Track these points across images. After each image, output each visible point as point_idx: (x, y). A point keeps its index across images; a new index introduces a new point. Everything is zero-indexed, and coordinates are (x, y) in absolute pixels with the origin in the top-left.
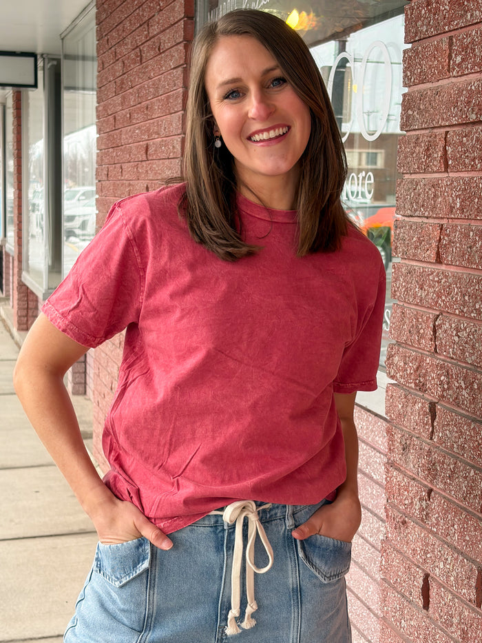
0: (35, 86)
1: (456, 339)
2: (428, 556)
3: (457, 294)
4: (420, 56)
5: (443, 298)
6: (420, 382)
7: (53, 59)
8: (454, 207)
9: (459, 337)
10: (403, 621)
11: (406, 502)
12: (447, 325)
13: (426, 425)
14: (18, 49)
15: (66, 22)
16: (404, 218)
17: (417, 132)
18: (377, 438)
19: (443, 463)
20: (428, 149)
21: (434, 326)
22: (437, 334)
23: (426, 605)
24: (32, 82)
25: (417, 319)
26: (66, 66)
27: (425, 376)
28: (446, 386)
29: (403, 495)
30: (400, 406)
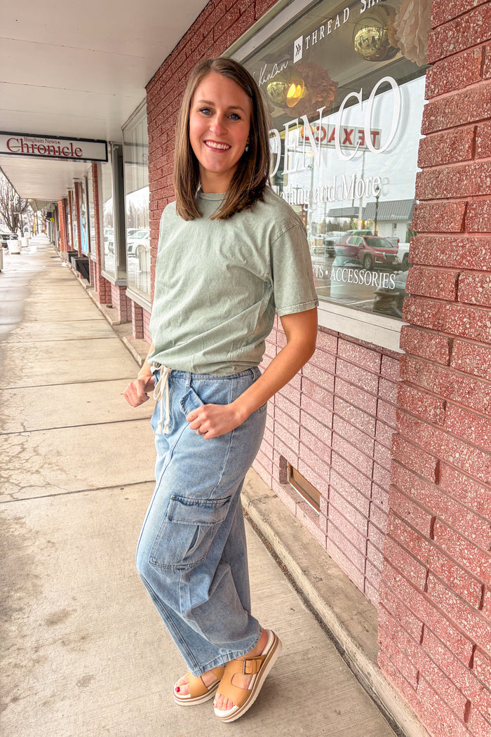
0: (107, 160)
1: (481, 290)
2: (442, 448)
3: (485, 254)
4: (447, 70)
5: (469, 258)
6: (439, 323)
7: (116, 145)
8: (482, 186)
9: (483, 287)
10: (413, 490)
11: (420, 409)
12: (471, 279)
13: (444, 354)
14: (96, 138)
15: (125, 118)
16: (422, 202)
17: (441, 132)
19: (462, 383)
20: (454, 143)
21: (457, 281)
22: (459, 287)
23: (437, 481)
24: (105, 159)
25: (437, 277)
26: (125, 149)
27: (443, 319)
28: (468, 326)
29: (417, 404)
30: (416, 342)
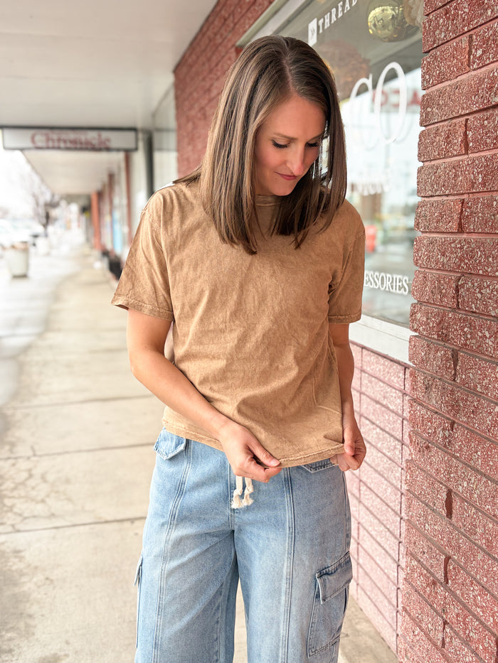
0: (137, 149)
1: (479, 295)
2: (452, 475)
3: (481, 256)
4: (439, 59)
5: (466, 261)
6: (442, 333)
8: (475, 183)
9: (482, 294)
10: (427, 525)
11: (430, 431)
12: (470, 284)
13: (449, 368)
16: (423, 199)
17: (436, 125)
18: (393, 378)
19: (466, 400)
20: (448, 137)
21: (457, 287)
22: (460, 293)
23: (450, 514)
25: (439, 282)
27: (447, 328)
28: (469, 336)
29: (426, 425)
30: (423, 354)
